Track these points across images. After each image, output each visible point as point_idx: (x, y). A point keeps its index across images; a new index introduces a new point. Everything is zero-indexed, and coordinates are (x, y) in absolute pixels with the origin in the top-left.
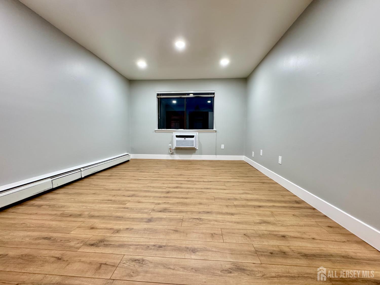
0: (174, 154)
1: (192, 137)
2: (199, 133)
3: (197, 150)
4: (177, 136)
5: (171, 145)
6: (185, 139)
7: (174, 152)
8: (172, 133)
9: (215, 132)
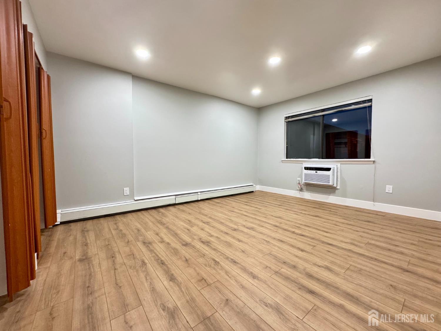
0: (304, 192)
1: (328, 169)
2: (341, 164)
3: (338, 190)
4: (306, 168)
5: (300, 179)
6: (317, 172)
7: (304, 188)
8: (302, 163)
9: (372, 163)
